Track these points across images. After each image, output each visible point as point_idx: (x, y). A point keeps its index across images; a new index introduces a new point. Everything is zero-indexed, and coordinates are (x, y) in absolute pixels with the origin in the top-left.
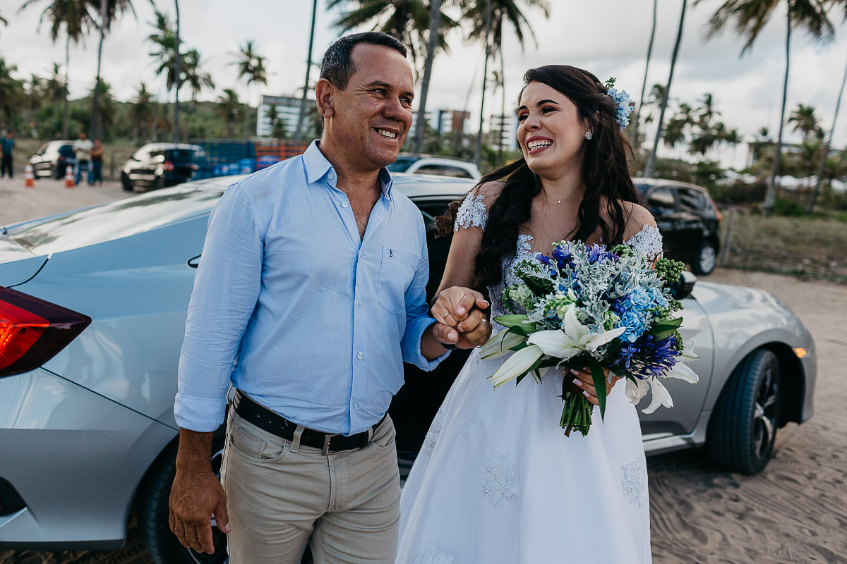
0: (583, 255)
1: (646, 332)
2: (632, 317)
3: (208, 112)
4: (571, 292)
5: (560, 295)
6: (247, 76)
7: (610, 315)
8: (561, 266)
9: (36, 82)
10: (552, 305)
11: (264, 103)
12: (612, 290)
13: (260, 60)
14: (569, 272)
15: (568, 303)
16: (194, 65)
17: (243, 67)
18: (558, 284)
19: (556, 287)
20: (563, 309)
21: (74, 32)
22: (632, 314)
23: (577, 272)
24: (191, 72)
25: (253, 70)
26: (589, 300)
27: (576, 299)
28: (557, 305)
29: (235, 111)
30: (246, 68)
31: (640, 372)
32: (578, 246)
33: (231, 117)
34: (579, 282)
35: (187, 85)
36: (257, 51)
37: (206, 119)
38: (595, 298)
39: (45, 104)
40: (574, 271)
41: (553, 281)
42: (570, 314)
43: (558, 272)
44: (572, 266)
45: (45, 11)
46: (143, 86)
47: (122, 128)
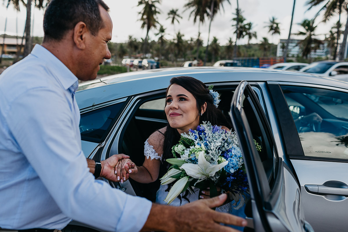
0: (210, 129)
1: (239, 169)
2: (233, 160)
3: (257, 48)
4: (203, 145)
5: (197, 146)
6: (272, 31)
7: (221, 159)
8: (199, 134)
9: (192, 40)
10: (193, 151)
11: (281, 43)
12: (223, 146)
13: (277, 24)
14: (203, 137)
15: (201, 151)
16: (249, 29)
17: (270, 28)
18: (197, 142)
19: (196, 143)
20: (198, 153)
21: (202, 19)
22: (232, 159)
23: (207, 137)
24: (248, 32)
25: (275, 29)
26: (211, 150)
27: (205, 150)
28: (196, 151)
29: (267, 47)
30: (271, 28)
31: (236, 190)
32: (208, 125)
33: (265, 49)
34: (208, 142)
35: (247, 37)
36: (276, 21)
37: (256, 50)
38: (215, 149)
39: (195, 48)
40: (205, 137)
41: (195, 141)
42: (201, 156)
43: (198, 136)
44: (205, 134)
45: (192, 13)
46: (231, 39)
47: (223, 56)
